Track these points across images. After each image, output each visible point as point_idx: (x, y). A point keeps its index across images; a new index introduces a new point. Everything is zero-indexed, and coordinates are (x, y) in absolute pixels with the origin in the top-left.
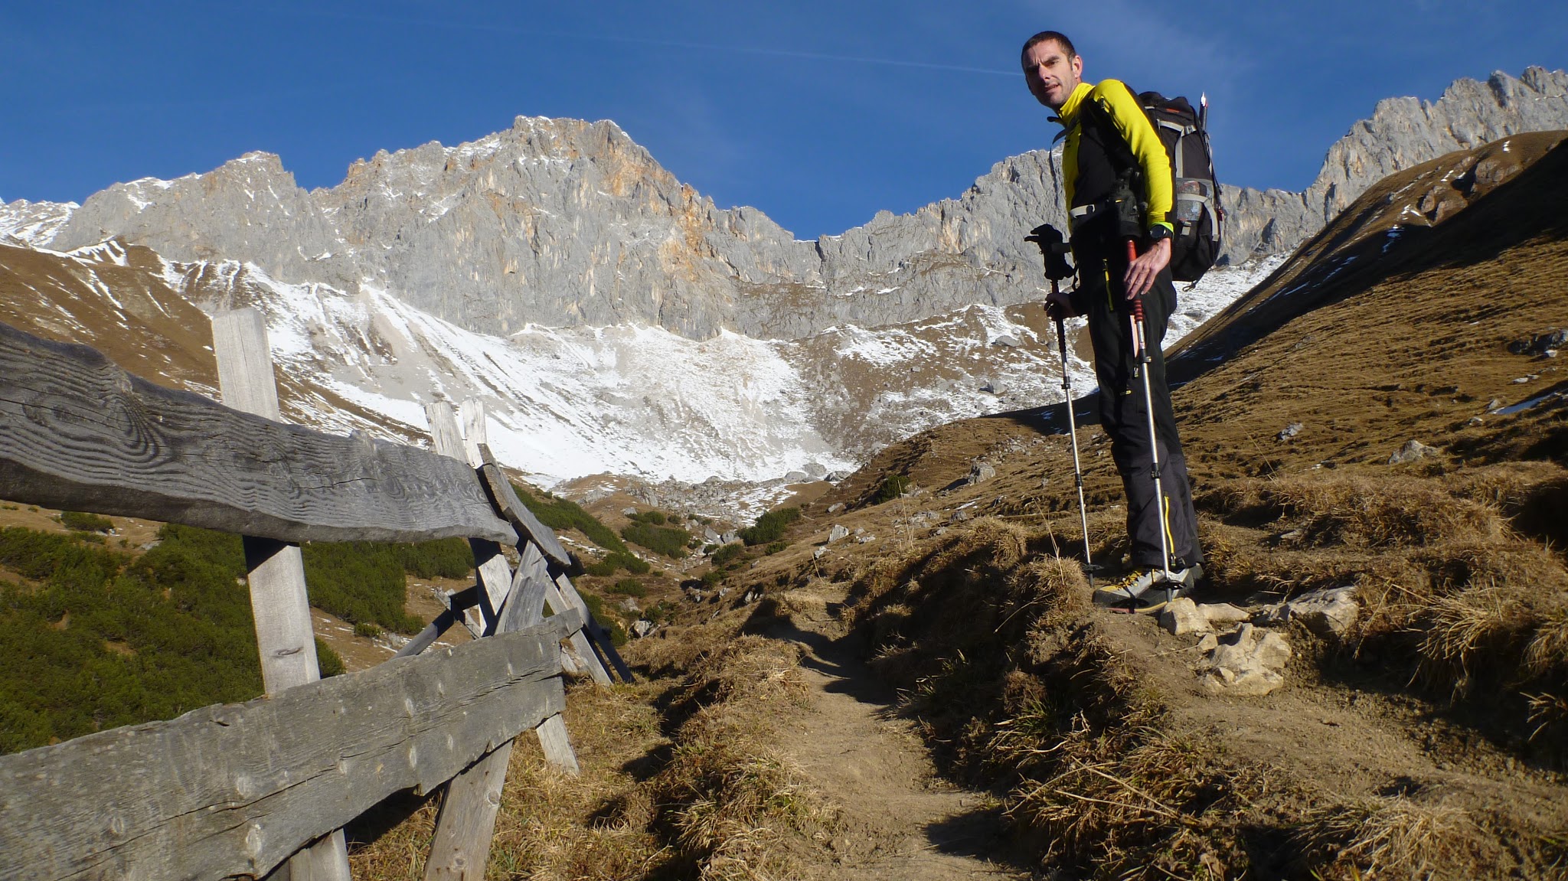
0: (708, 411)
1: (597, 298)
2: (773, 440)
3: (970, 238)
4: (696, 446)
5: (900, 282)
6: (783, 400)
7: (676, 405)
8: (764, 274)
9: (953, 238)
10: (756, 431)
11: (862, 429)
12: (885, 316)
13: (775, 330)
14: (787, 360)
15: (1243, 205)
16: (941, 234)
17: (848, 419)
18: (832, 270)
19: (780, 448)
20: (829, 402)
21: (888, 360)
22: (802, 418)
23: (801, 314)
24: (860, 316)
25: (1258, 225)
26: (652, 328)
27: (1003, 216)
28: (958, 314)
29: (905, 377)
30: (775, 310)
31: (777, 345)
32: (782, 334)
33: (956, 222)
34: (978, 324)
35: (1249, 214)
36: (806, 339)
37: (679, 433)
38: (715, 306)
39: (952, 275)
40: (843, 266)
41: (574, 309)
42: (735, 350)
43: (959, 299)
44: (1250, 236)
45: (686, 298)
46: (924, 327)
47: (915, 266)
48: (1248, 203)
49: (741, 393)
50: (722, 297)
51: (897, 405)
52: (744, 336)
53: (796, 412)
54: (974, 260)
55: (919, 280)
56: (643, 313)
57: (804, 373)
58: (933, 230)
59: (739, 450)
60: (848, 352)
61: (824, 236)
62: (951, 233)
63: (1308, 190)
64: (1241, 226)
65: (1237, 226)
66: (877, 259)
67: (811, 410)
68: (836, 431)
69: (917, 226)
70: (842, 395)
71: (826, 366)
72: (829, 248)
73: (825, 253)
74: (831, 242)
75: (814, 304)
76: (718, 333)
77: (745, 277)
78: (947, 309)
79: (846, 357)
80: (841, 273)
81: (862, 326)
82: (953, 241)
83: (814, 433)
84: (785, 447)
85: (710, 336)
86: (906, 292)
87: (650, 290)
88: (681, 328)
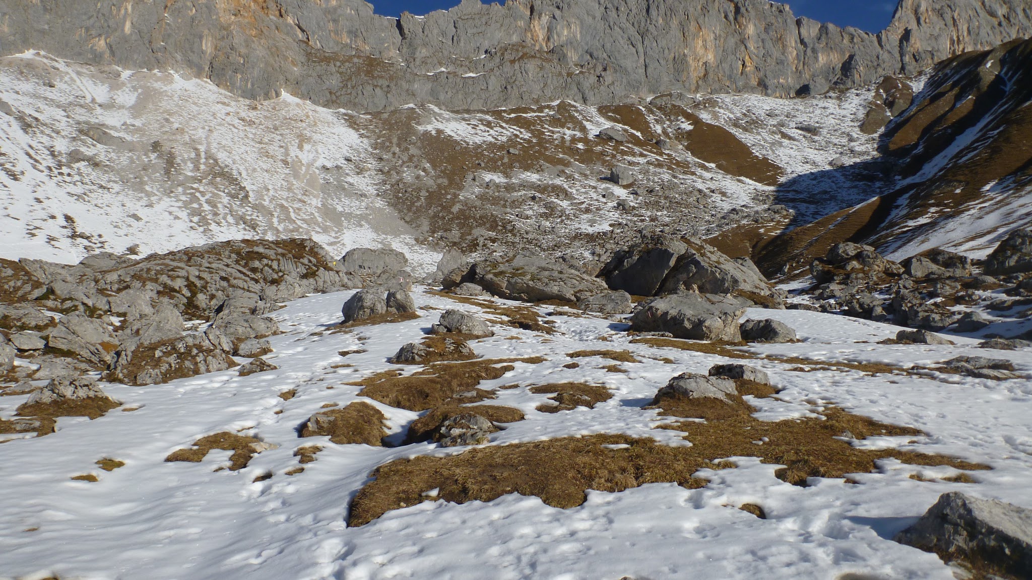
0: (242, 168)
1: (134, 37)
2: (328, 212)
3: (558, 36)
4: (206, 207)
5: (486, 68)
6: (347, 168)
7: (198, 155)
8: (337, 43)
9: (541, 35)
10: (305, 198)
11: (456, 209)
12: (469, 100)
13: (344, 99)
14: (357, 130)
15: (823, 39)
16: (528, 29)
17: (434, 197)
18: (412, 47)
19: (339, 224)
20: (408, 175)
21: (478, 140)
22: (372, 190)
23: (376, 86)
24: (442, 97)
25: (836, 60)
26: (197, 80)
27: (594, 18)
28: (549, 107)
29: (502, 158)
30: (346, 80)
31: (345, 114)
32: (354, 105)
33: (545, 19)
34: (572, 118)
35: (829, 48)
36: (380, 113)
37: (185, 188)
38: (276, 66)
39: (542, 68)
40: (425, 45)
41: (101, 44)
42: (294, 112)
43: (548, 91)
44: (829, 71)
45: (243, 51)
46: (513, 115)
47: (503, 54)
48: (827, 38)
49: (292, 154)
50: (286, 58)
51: (498, 186)
52: (308, 102)
53: (365, 183)
54: (562, 58)
55: (507, 68)
56: (190, 64)
57: (377, 143)
58: (521, 23)
59: (275, 220)
60: (430, 128)
61: (407, 13)
62: (539, 29)
63: (883, 32)
64: (820, 59)
65: (816, 58)
66: (462, 44)
67: (384, 183)
68: (418, 210)
69: (505, 17)
70: (424, 170)
71: (403, 140)
72: (411, 26)
73: (406, 31)
74: (414, 21)
75: (391, 78)
76: (278, 95)
77: (315, 43)
78: (537, 101)
79: (426, 133)
80: (422, 53)
81: (443, 108)
82: (541, 37)
83: (388, 210)
84: (345, 224)
85: (267, 97)
86: (493, 77)
87: (201, 38)
88: (233, 85)
